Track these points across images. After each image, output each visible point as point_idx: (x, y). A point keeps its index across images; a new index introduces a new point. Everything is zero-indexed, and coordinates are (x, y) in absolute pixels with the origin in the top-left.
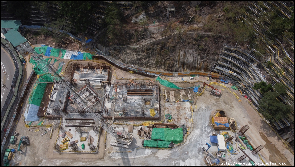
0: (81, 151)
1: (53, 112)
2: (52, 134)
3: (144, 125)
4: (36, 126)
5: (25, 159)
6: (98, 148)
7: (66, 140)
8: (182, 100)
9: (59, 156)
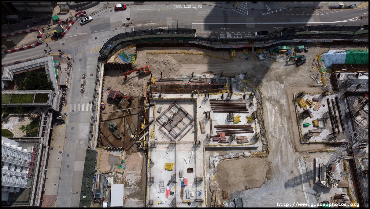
0: (301, 123)
1: (342, 80)
2: (314, 86)
4: (320, 67)
6: (308, 144)
7: (311, 104)
9: (291, 99)
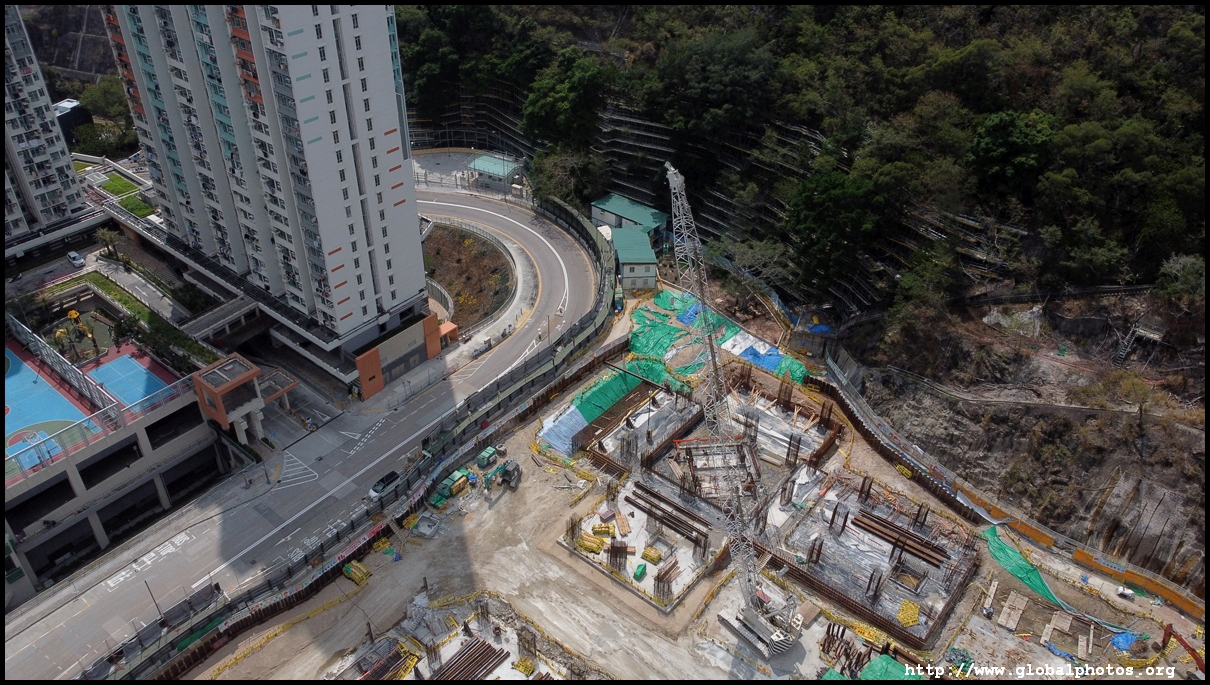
0: (628, 580)
1: (614, 452)
2: (580, 499)
3: (857, 631)
4: (555, 460)
5: (485, 516)
6: (678, 604)
7: (607, 530)
8: (1046, 641)
9: (564, 556)
